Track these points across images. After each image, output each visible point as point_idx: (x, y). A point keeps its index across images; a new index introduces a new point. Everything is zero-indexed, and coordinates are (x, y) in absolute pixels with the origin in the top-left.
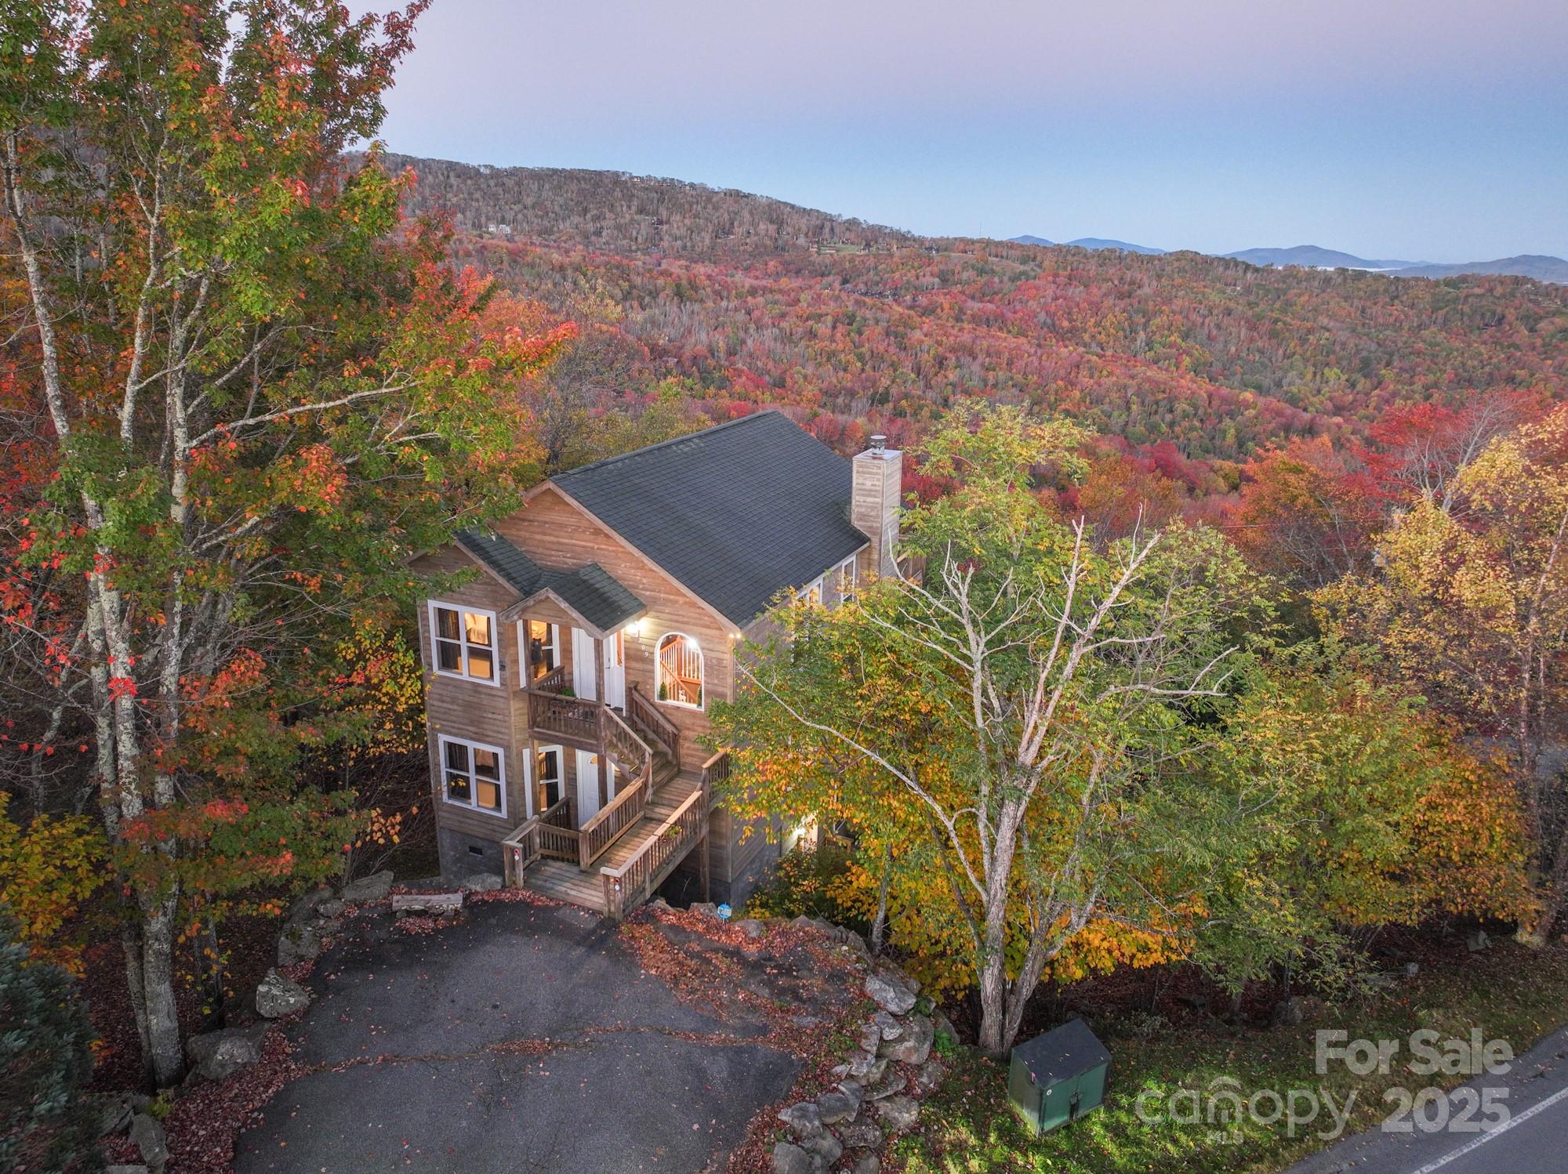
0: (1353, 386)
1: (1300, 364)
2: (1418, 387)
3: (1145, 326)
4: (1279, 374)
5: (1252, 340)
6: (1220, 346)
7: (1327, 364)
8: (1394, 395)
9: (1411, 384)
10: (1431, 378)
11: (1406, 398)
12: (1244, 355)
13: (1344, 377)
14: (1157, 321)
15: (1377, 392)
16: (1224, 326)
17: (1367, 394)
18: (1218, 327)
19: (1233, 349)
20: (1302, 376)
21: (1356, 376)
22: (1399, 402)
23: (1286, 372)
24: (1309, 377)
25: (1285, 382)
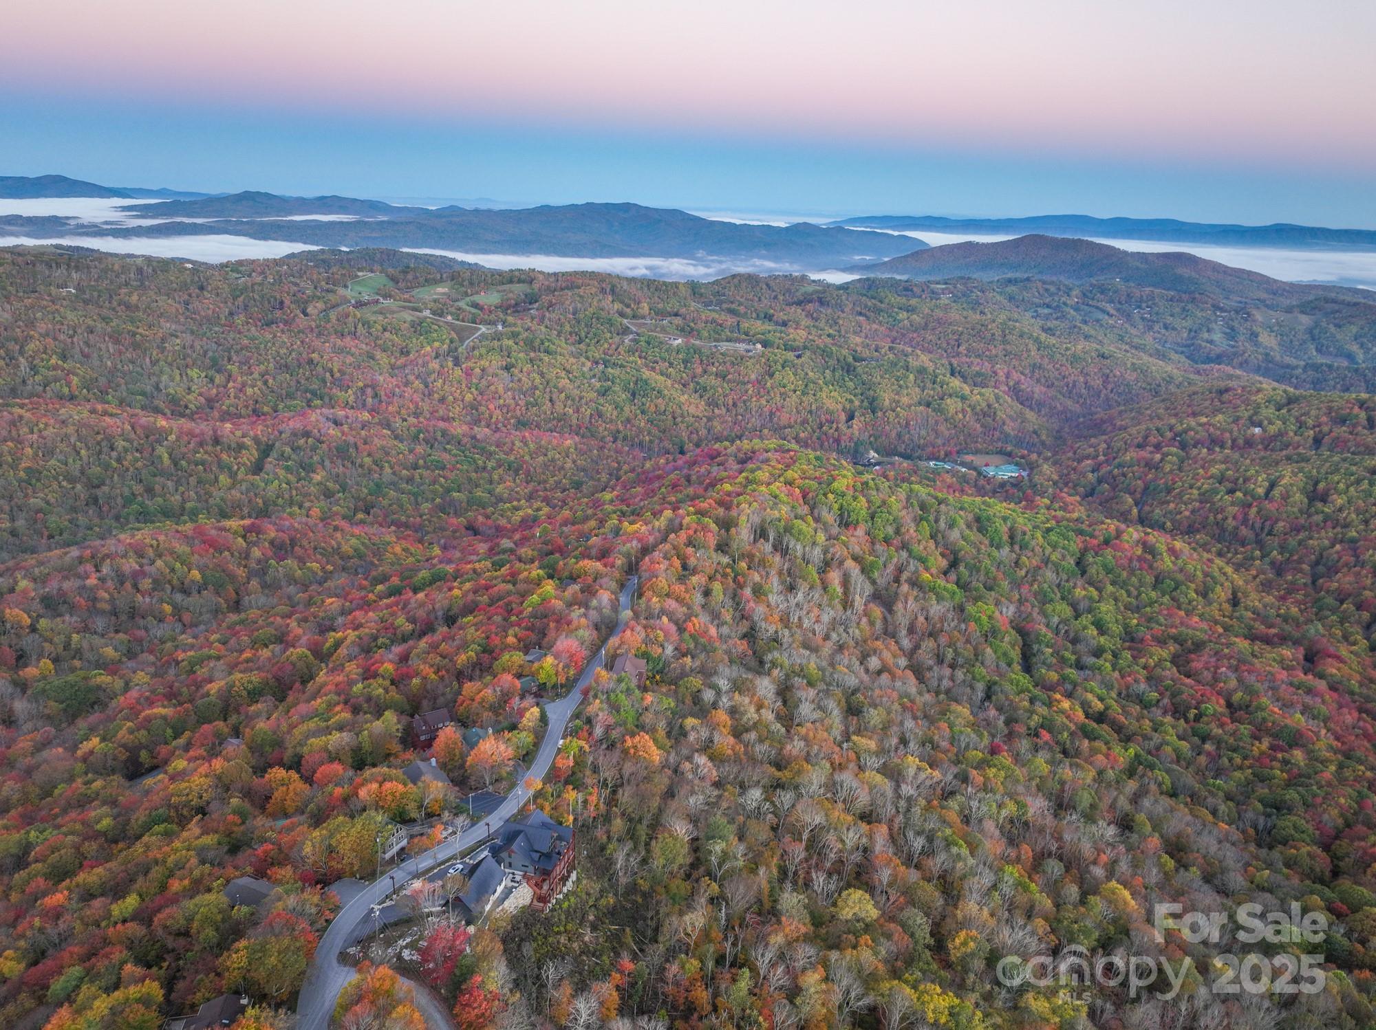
0: (212, 380)
1: (167, 369)
2: (256, 375)
3: (21, 352)
4: (154, 379)
5: (120, 353)
6: (96, 363)
7: (187, 366)
8: (244, 385)
9: (251, 374)
10: (262, 367)
11: (253, 387)
12: (119, 366)
13: (203, 375)
14: (31, 347)
15: (231, 384)
16: (92, 342)
17: (225, 387)
18: (87, 344)
19: (109, 363)
20: (172, 379)
21: (211, 372)
22: (249, 391)
23: (159, 376)
24: (178, 378)
25: (162, 386)
